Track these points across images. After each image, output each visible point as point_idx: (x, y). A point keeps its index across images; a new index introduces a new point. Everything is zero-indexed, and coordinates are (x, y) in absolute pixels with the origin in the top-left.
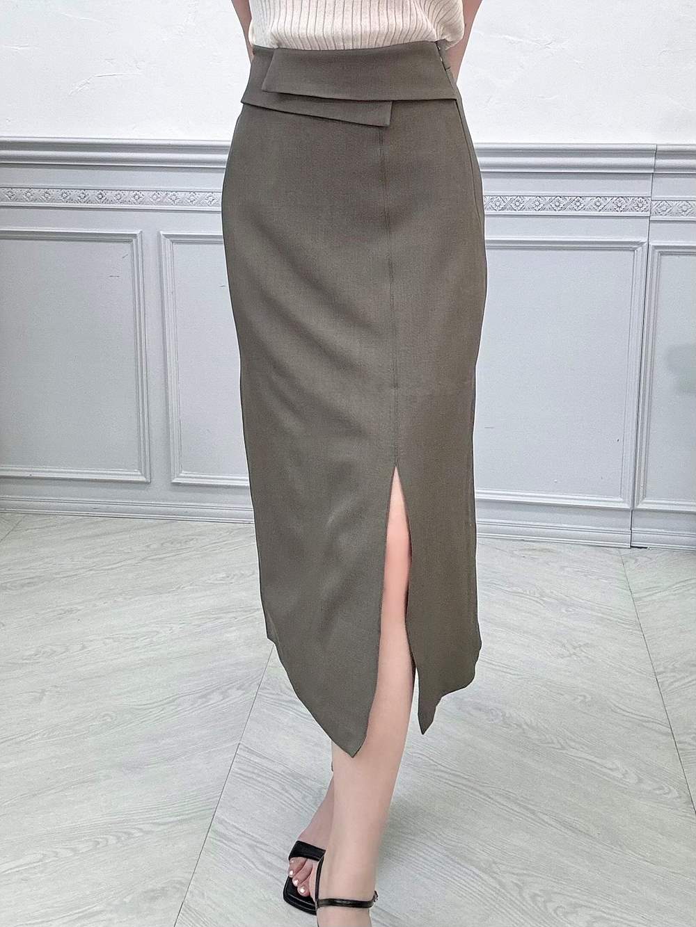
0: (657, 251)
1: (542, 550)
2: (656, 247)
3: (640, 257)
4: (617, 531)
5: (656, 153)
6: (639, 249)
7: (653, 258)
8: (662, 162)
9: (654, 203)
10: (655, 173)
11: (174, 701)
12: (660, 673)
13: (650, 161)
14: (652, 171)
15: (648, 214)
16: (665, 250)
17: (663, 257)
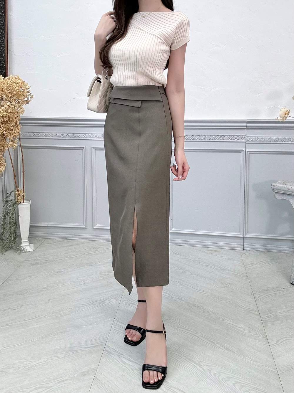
0: (248, 153)
1: (214, 251)
2: (248, 151)
3: (243, 154)
4: (239, 244)
5: (247, 122)
6: (243, 152)
7: (247, 155)
8: (248, 125)
9: (247, 137)
10: (247, 128)
11: (93, 303)
12: (255, 293)
13: (245, 124)
14: (246, 128)
15: (245, 141)
16: (251, 153)
17: (251, 155)
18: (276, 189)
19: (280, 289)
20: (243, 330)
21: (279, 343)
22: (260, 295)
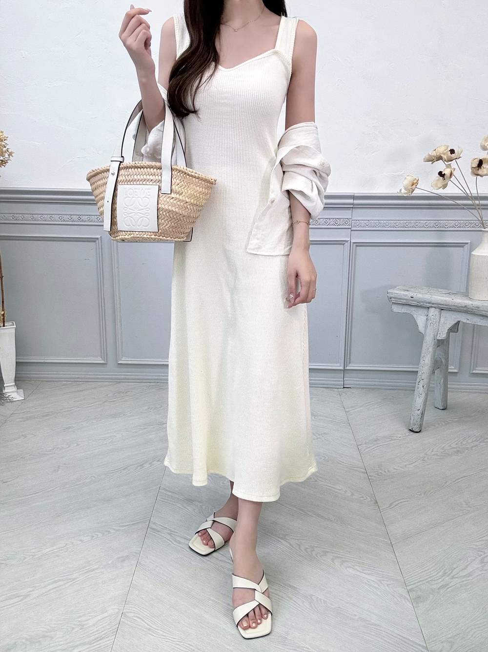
0: (355, 245)
2: (354, 243)
3: (346, 247)
4: (337, 380)
5: (354, 197)
6: (346, 244)
7: (353, 247)
8: (356, 202)
9: (353, 221)
10: (354, 207)
12: (360, 445)
13: (351, 201)
14: (352, 206)
15: (350, 227)
16: (359, 245)
17: (358, 248)
18: (393, 298)
19: (395, 438)
20: (344, 493)
21: (392, 506)
22: (366, 446)
